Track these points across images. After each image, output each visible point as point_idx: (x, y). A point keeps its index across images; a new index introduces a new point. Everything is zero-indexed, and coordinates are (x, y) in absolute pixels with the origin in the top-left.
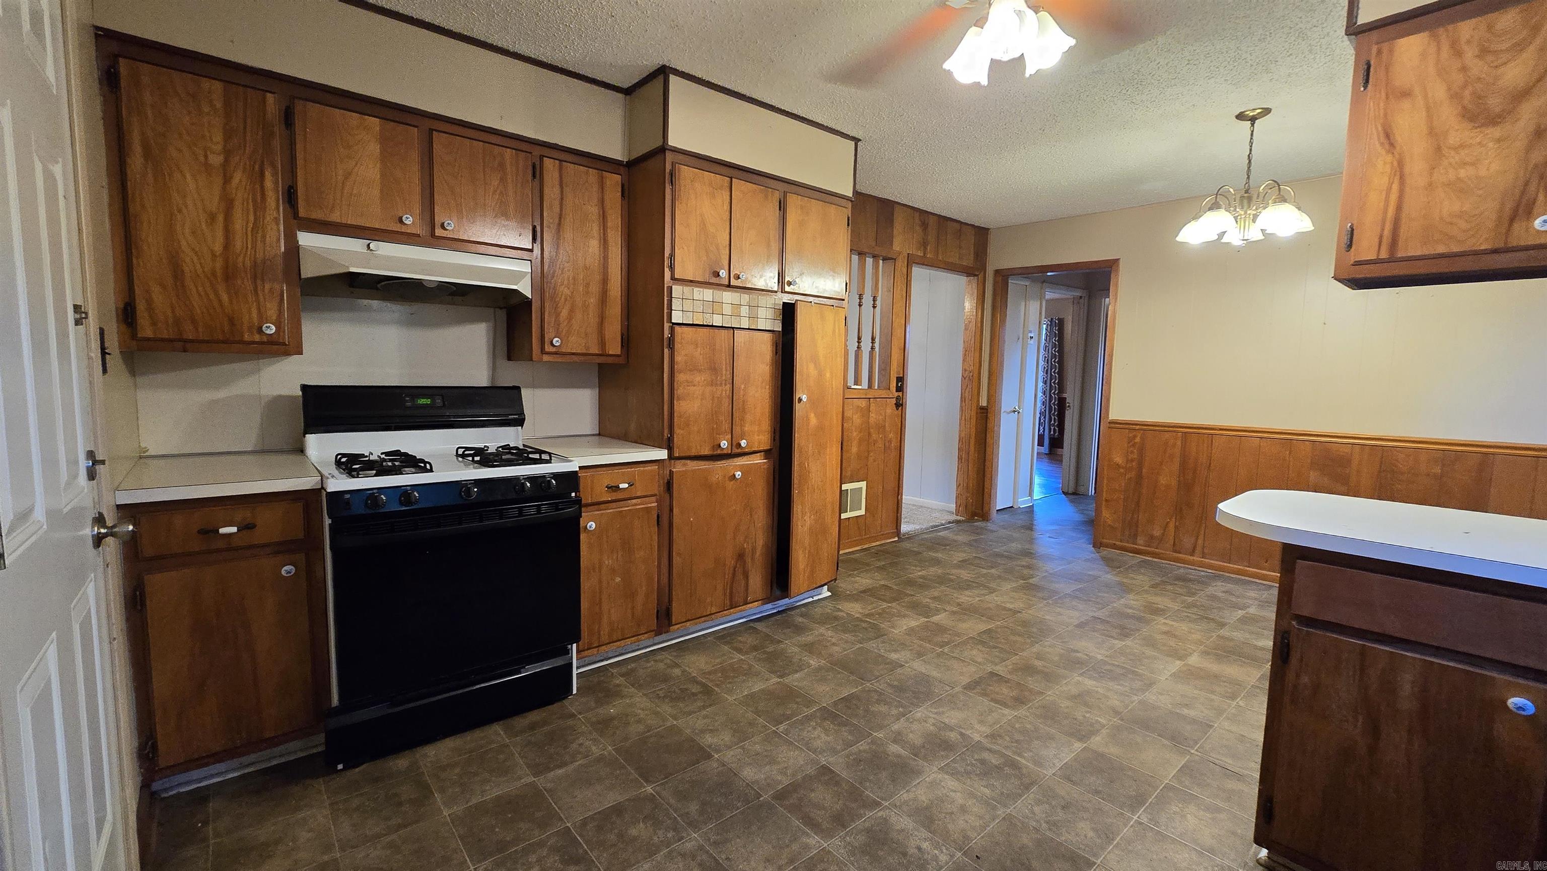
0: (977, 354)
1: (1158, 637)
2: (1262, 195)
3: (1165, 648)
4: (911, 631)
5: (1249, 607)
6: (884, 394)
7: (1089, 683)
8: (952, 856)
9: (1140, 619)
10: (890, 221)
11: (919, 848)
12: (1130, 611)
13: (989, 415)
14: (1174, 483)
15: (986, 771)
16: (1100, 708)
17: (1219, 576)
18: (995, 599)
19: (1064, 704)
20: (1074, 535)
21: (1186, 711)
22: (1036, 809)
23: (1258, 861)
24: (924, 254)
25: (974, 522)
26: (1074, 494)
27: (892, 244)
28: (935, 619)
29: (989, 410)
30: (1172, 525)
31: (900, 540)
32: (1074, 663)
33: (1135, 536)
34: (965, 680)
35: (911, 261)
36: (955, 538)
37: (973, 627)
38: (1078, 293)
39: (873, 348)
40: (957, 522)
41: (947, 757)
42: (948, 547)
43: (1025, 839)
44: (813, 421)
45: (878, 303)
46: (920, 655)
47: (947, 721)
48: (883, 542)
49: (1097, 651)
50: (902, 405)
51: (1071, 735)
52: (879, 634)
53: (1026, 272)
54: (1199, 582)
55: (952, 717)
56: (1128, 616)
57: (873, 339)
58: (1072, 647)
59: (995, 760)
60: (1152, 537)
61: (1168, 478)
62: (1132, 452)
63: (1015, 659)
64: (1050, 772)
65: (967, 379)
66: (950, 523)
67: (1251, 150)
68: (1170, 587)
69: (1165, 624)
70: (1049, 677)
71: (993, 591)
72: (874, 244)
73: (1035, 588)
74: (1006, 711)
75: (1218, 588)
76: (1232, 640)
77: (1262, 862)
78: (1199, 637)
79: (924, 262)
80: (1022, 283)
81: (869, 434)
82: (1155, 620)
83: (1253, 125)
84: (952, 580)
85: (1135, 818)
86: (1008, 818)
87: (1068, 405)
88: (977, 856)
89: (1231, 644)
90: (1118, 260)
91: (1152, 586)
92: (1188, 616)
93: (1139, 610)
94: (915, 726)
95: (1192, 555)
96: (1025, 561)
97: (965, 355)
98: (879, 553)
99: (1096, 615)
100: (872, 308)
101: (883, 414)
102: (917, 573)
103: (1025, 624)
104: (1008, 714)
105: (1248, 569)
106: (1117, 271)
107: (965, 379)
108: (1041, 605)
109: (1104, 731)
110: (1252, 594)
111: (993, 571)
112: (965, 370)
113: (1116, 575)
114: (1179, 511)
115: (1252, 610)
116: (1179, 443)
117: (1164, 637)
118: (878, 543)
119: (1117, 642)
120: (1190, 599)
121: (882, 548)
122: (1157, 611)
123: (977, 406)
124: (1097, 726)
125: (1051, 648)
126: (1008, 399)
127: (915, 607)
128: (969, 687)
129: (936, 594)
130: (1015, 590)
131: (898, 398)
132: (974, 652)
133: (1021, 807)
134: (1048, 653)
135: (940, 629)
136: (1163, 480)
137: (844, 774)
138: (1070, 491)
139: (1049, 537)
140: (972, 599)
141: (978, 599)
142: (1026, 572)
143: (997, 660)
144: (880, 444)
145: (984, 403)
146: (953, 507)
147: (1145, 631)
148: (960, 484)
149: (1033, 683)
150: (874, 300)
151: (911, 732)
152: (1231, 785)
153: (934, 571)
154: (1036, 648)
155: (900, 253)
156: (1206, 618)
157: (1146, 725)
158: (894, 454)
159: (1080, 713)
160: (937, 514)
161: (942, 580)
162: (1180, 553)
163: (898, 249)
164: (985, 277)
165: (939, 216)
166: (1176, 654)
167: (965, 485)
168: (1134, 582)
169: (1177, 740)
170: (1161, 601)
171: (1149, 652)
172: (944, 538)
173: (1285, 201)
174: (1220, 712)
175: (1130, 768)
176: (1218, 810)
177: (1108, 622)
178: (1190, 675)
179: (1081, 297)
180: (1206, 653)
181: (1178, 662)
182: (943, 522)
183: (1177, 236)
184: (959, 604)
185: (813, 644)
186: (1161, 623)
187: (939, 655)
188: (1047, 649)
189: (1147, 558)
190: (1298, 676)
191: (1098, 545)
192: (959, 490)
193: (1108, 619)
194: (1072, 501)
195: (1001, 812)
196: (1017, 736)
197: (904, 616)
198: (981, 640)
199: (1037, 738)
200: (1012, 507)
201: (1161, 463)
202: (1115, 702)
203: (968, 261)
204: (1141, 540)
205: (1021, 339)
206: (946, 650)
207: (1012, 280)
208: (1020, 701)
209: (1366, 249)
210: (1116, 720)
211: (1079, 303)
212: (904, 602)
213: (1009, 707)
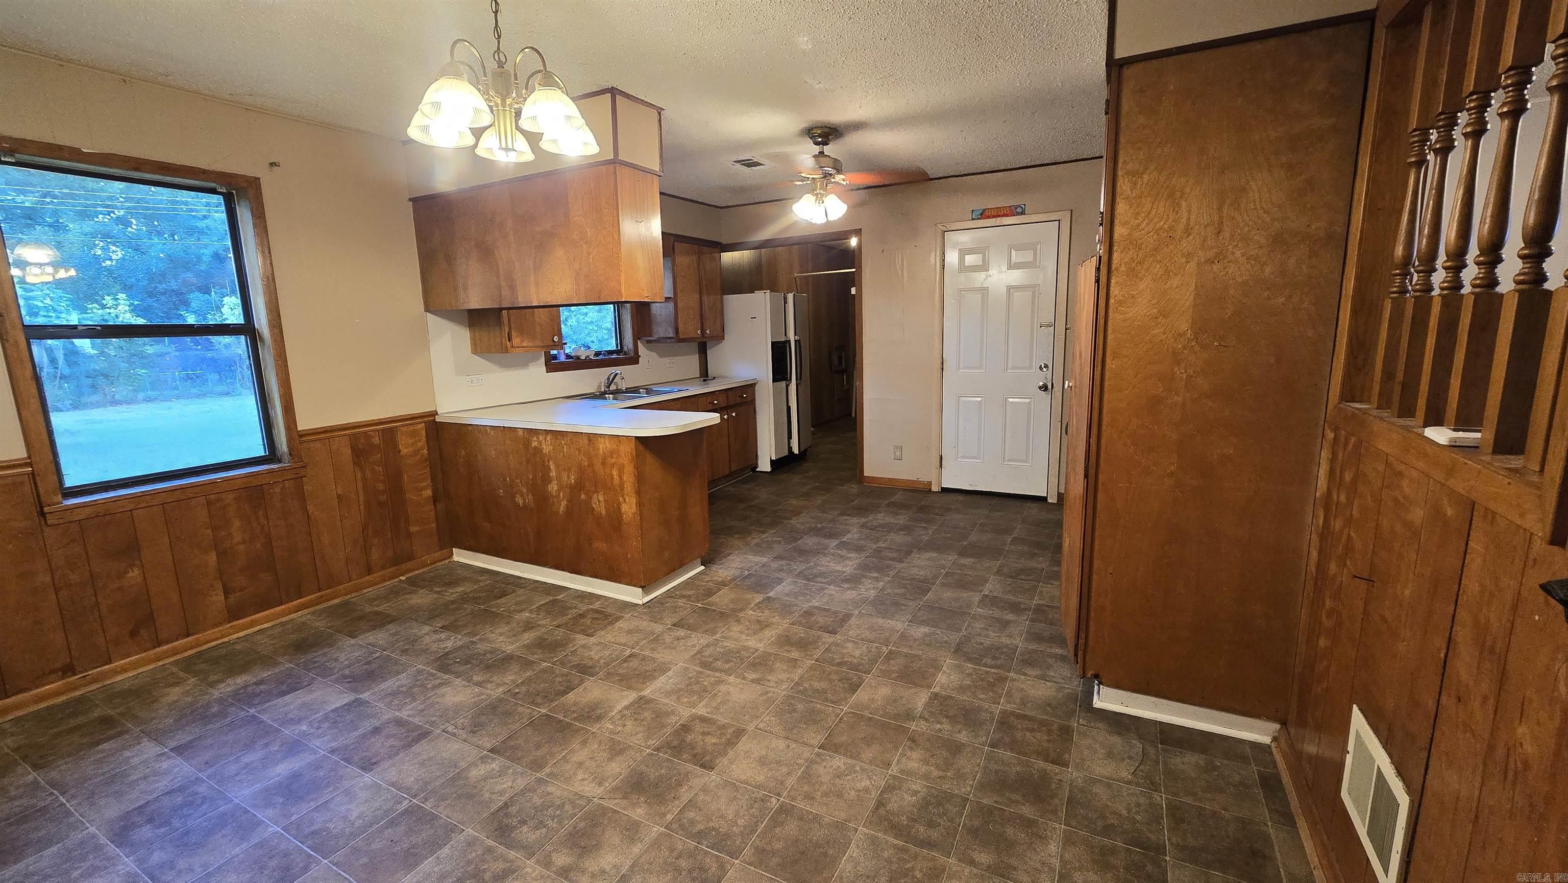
7: (752, 642)
11: (842, 551)
16: (749, 622)
19: (777, 619)
32: (761, 664)
34: (853, 621)
51: (776, 599)
63: (818, 653)
70: (785, 641)
88: (819, 554)
104: (815, 603)
109: (752, 606)
124: (756, 608)
128: (848, 617)
134: (786, 671)
149: (799, 632)
154: (797, 674)
159: (766, 615)
187: (888, 641)
188: (787, 675)
208: (808, 613)
213: (816, 607)
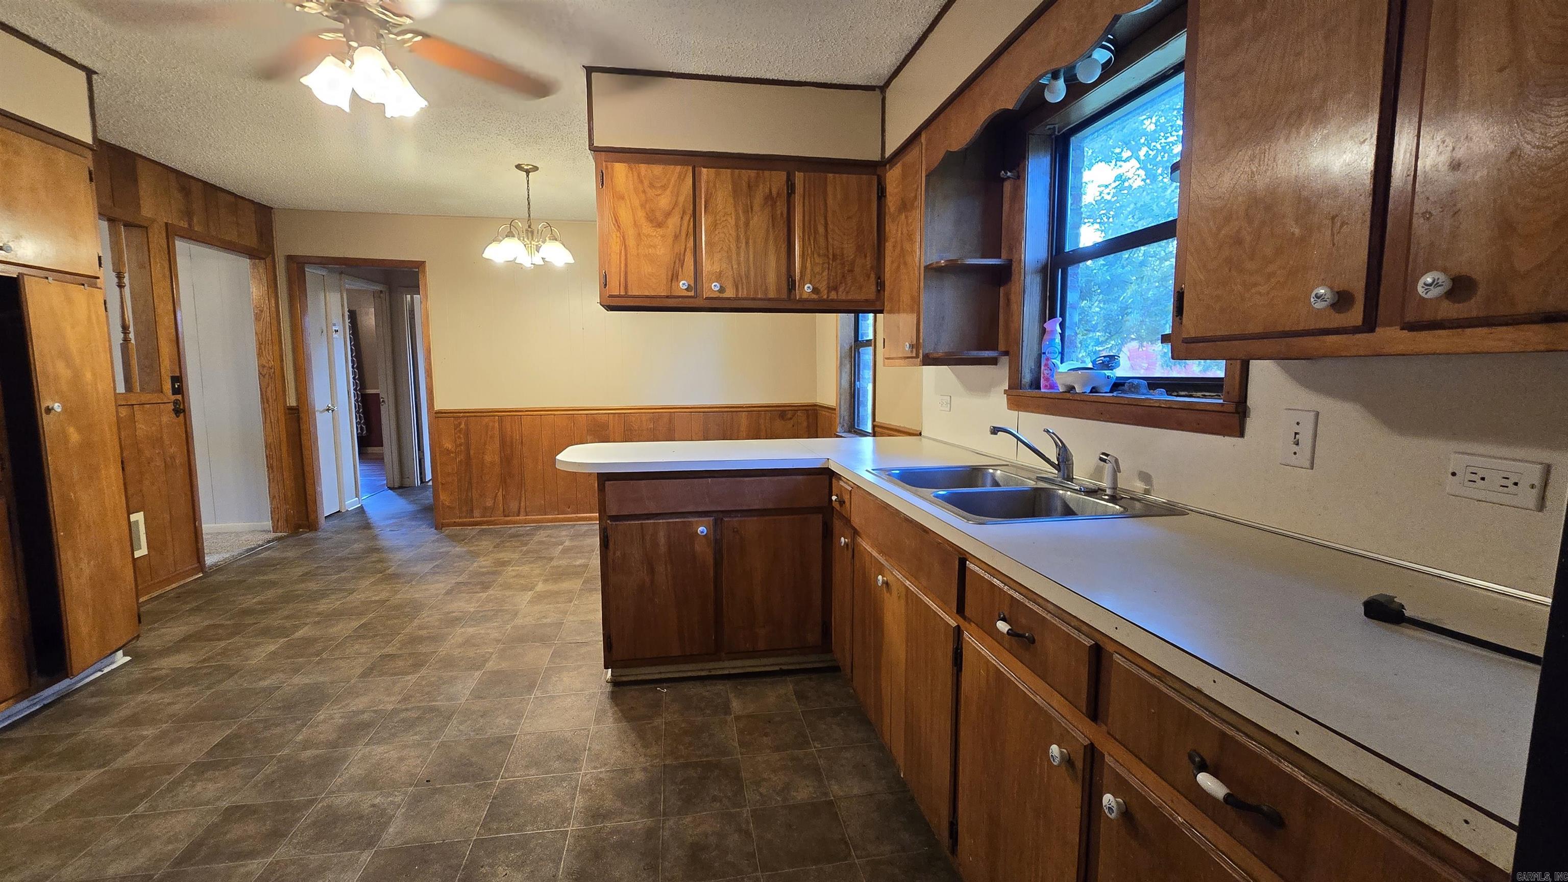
0: (276, 348)
1: (511, 580)
2: (540, 232)
3: (518, 586)
4: (273, 655)
5: (565, 542)
6: (154, 397)
7: (471, 630)
8: (405, 793)
9: (493, 573)
10: (133, 178)
11: (373, 806)
12: (484, 570)
13: (302, 415)
14: (497, 459)
15: (410, 725)
16: (485, 643)
17: (540, 527)
18: (357, 598)
19: (456, 652)
20: (413, 523)
21: (545, 621)
22: (461, 727)
23: (607, 682)
24: (190, 225)
25: (301, 535)
26: (401, 487)
27: (138, 206)
28: (300, 634)
29: (300, 410)
30: (500, 494)
31: (206, 575)
32: (453, 621)
33: (472, 511)
34: (359, 671)
35: (171, 233)
36: (284, 555)
37: (342, 628)
38: (378, 288)
39: (126, 340)
40: (279, 539)
41: (368, 733)
42: (278, 566)
43: (461, 749)
44: (74, 436)
45: (126, 280)
46: (296, 671)
47: (354, 709)
48: (182, 583)
49: (469, 606)
50: (184, 411)
51: (471, 669)
52: (231, 672)
53: (324, 262)
54: (528, 535)
55: (359, 703)
56: (483, 574)
57: (125, 329)
58: (447, 611)
59: (414, 714)
60: (485, 508)
61: (491, 456)
62: (459, 438)
63: (399, 637)
64: (463, 700)
65: (267, 376)
66: (269, 542)
67: (528, 195)
68: (508, 544)
69: (513, 570)
70: (435, 639)
71: (352, 592)
72: (110, 203)
73: (396, 576)
74: (409, 677)
75: (541, 535)
76: (560, 567)
77: (609, 681)
78: (539, 572)
79: (191, 236)
80: (319, 273)
81: (139, 451)
82: (505, 570)
83: (528, 176)
84: (301, 595)
85: (533, 696)
86: (443, 744)
87: (382, 400)
88: (427, 781)
89: (561, 569)
90: (424, 262)
91: (495, 547)
92: (527, 561)
93: (490, 567)
94: (322, 728)
95: (519, 516)
96: (375, 557)
97: (260, 349)
98: (182, 595)
99: (457, 581)
100: (118, 289)
101: (157, 423)
102: (250, 601)
103: (397, 607)
104: (412, 678)
105: (559, 516)
106: (424, 272)
107: (264, 376)
108: (406, 588)
109: (493, 656)
110: (564, 533)
111: (343, 574)
112: (264, 367)
113: (461, 547)
114: (503, 482)
115: (567, 544)
116: (497, 425)
117: (515, 579)
118: (174, 586)
119: (481, 594)
120: (525, 548)
121: (183, 590)
122: (504, 564)
123: (284, 407)
124: (487, 655)
125: (429, 618)
126: (319, 397)
127: (266, 632)
128: (364, 675)
129: (286, 613)
130: (373, 584)
131: (176, 402)
132: (357, 646)
133: (451, 731)
134: (428, 622)
135: (308, 642)
136: (488, 458)
137: (259, 801)
138: (396, 485)
139: (390, 531)
140: (332, 605)
141: (339, 602)
142: (379, 566)
143: (382, 644)
144: (159, 462)
145: (292, 402)
146: (268, 524)
147: (500, 580)
148: (274, 497)
149: (422, 649)
150: (120, 276)
151: (320, 733)
152: (583, 650)
153: (270, 594)
154: (416, 622)
155: (153, 221)
156: (539, 557)
157: (521, 640)
158: (180, 473)
159: (471, 653)
160: (250, 537)
161: (287, 599)
162: (509, 516)
163: (149, 216)
164: (274, 261)
165: (205, 183)
166: (525, 588)
167: (282, 496)
168: (480, 548)
169: (544, 640)
170: (504, 556)
171: (508, 593)
172: (267, 559)
173: (556, 240)
174: (565, 613)
175: (519, 670)
176: (580, 667)
177: (470, 583)
178: (540, 598)
179: (381, 292)
180: (546, 581)
181: (530, 593)
182: (260, 543)
183: (483, 253)
184: (319, 614)
185: (134, 715)
186: (510, 570)
187: (318, 663)
188: (427, 619)
189: (484, 527)
190: (614, 554)
191: (439, 527)
192: (274, 502)
193: (469, 581)
194: (400, 495)
195: (435, 744)
196: (427, 689)
197: (258, 645)
198: (360, 634)
199: (444, 683)
200: (339, 511)
201: (485, 444)
202: (495, 634)
203: (251, 240)
204: (477, 513)
205: (325, 331)
206: (324, 656)
207: (308, 268)
208: (418, 665)
209: (615, 288)
210: (500, 646)
211: (380, 297)
212: (249, 633)
213: (410, 674)
